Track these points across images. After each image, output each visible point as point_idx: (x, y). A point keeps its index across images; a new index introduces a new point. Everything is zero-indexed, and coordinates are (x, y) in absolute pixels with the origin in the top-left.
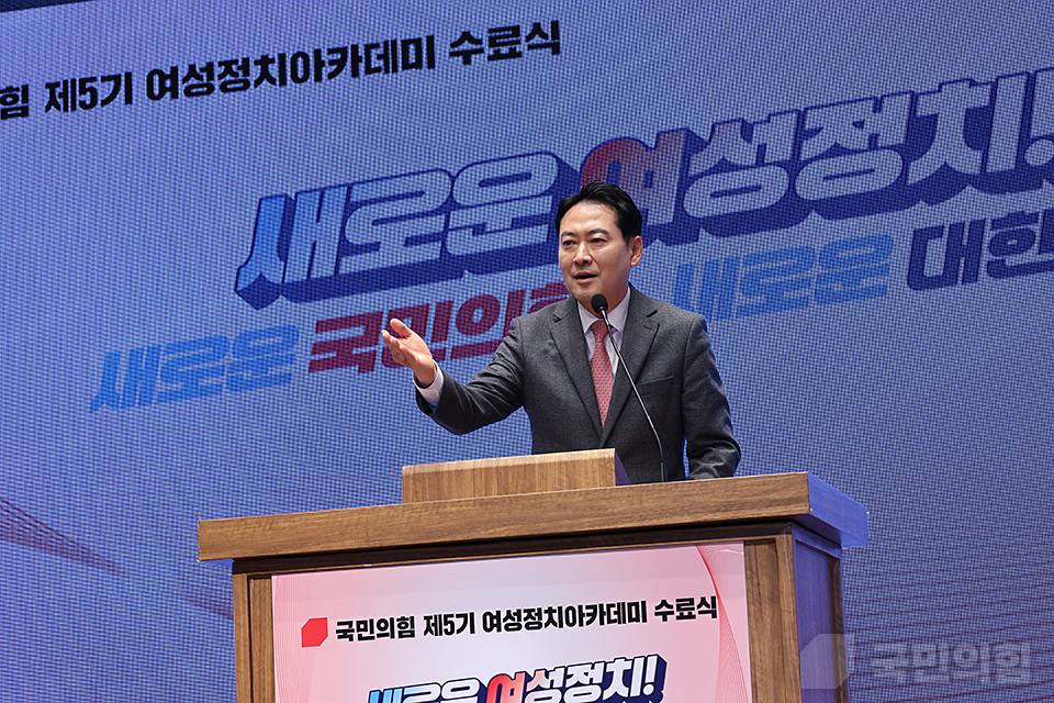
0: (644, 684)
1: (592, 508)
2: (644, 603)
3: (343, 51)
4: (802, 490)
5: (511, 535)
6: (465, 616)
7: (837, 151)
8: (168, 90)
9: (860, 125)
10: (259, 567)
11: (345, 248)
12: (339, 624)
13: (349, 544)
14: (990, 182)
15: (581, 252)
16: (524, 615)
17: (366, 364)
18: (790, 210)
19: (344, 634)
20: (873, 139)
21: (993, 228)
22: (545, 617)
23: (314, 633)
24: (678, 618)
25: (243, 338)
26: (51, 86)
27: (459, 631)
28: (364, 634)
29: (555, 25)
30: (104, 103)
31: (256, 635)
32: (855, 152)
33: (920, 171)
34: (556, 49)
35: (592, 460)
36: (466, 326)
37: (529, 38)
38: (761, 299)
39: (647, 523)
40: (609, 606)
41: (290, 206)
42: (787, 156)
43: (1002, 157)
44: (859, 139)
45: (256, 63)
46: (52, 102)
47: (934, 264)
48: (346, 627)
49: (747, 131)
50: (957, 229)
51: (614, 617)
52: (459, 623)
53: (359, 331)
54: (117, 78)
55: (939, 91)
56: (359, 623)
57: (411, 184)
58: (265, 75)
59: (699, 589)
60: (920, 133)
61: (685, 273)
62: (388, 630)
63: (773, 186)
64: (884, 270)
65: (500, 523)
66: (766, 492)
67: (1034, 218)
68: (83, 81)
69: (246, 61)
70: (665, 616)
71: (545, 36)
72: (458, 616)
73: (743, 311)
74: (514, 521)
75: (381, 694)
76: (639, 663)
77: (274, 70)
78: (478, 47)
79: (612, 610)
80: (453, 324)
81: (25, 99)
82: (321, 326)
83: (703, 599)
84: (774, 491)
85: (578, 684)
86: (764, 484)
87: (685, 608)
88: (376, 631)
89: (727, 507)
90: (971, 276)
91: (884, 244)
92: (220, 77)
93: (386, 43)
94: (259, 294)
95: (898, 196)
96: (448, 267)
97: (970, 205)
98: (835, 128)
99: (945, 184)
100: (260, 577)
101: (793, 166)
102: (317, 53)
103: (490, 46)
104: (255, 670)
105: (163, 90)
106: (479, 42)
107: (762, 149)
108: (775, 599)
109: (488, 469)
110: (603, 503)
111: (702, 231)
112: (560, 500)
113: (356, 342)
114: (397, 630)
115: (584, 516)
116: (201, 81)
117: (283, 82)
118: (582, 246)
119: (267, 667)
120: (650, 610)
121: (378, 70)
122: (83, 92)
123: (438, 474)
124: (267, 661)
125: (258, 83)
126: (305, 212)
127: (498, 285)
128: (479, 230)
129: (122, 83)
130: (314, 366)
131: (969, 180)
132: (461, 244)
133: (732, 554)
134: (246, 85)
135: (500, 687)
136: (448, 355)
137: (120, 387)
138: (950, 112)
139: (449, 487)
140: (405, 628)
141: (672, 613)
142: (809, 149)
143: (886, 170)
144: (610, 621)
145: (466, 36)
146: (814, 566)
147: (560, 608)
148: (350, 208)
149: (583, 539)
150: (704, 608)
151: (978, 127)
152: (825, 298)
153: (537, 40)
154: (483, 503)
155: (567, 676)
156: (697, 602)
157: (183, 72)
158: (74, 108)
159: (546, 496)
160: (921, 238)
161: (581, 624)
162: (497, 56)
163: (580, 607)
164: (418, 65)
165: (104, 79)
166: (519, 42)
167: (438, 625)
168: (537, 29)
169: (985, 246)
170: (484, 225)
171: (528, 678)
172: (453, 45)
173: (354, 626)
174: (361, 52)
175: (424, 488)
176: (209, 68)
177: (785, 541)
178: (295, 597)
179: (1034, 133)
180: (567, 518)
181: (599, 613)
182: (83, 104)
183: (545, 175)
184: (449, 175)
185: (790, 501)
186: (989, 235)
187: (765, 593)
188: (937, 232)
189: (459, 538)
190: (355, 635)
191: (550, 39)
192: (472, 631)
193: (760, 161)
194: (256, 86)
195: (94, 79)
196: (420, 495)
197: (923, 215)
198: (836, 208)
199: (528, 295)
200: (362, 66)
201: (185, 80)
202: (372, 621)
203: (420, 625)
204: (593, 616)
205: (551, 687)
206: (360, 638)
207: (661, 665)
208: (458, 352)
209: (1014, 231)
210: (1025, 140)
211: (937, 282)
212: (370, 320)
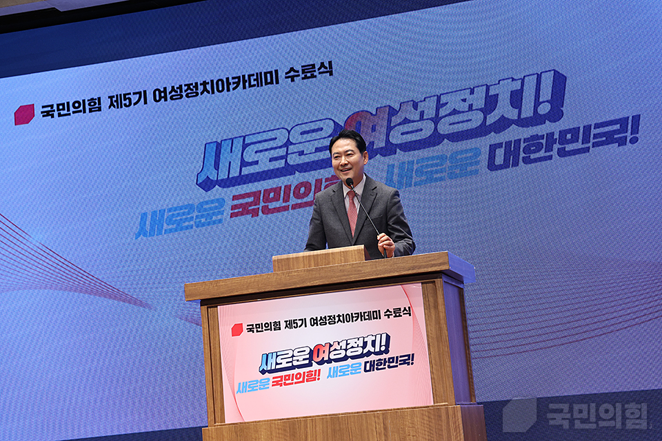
0: (381, 346)
1: (355, 271)
2: (379, 311)
3: (239, 78)
4: (445, 259)
5: (321, 284)
6: (302, 320)
7: (455, 112)
8: (163, 97)
9: (464, 100)
10: (211, 303)
11: (244, 164)
12: (248, 326)
13: (251, 291)
14: (522, 122)
15: (343, 160)
16: (328, 318)
17: (255, 214)
18: (435, 139)
19: (250, 330)
20: (471, 107)
21: (524, 143)
22: (337, 319)
23: (237, 330)
24: (394, 317)
25: (201, 204)
26: (111, 98)
27: (300, 326)
28: (259, 330)
29: (330, 63)
30: (135, 104)
31: (212, 332)
32: (463, 112)
33: (491, 119)
34: (331, 74)
35: (354, 250)
36: (297, 196)
37: (319, 69)
38: (424, 178)
39: (379, 276)
40: (364, 313)
41: (219, 146)
42: (434, 116)
43: (527, 111)
44: (465, 106)
45: (201, 84)
46: (112, 104)
47: (499, 160)
48: (251, 327)
49: (415, 106)
50: (508, 144)
51: (367, 317)
52: (299, 323)
53: (251, 200)
54: (139, 93)
55: (499, 83)
56: (256, 325)
57: (270, 135)
58: (205, 90)
59: (403, 304)
60: (491, 102)
61: (390, 168)
62: (269, 328)
63: (427, 129)
64: (477, 163)
65: (316, 279)
66: (430, 261)
67: (542, 137)
68: (125, 95)
69: (196, 84)
70: (388, 316)
71: (326, 68)
72: (299, 320)
73: (416, 183)
74: (322, 278)
75: (267, 355)
76: (378, 337)
77: (209, 87)
78: (297, 74)
79: (366, 314)
80: (292, 195)
81: (100, 103)
82: (235, 198)
83: (405, 308)
84: (433, 260)
85: (352, 347)
86: (429, 257)
87: (397, 313)
88: (264, 328)
89: (413, 268)
90: (516, 164)
91: (477, 152)
92: (186, 91)
93: (257, 74)
94: (207, 185)
95: (482, 130)
96: (288, 170)
97: (514, 133)
98: (453, 102)
99: (503, 124)
100: (213, 307)
101: (436, 120)
102: (227, 79)
103: (303, 73)
104: (212, 347)
105: (161, 98)
106: (298, 72)
107: (422, 113)
108: (436, 307)
109: (309, 256)
110: (360, 268)
111: (398, 150)
112: (341, 268)
113: (250, 204)
114: (273, 327)
115: (352, 275)
116: (177, 93)
117: (213, 93)
118: (343, 158)
119: (217, 346)
120: (382, 314)
121: (254, 85)
122: (125, 100)
123: (287, 259)
124: (217, 343)
125: (202, 93)
126: (225, 149)
127: (311, 176)
128: (301, 153)
129: (142, 95)
130: (232, 215)
131: (513, 121)
132: (294, 160)
133: (416, 288)
134: (197, 94)
135: (319, 349)
136: (290, 207)
137: (148, 227)
138: (504, 92)
139: (293, 264)
140: (277, 326)
141: (392, 315)
142: (442, 112)
143: (476, 119)
144: (365, 319)
145: (292, 69)
146: (452, 292)
147: (343, 315)
148: (245, 146)
149: (352, 284)
150: (405, 312)
151: (516, 99)
152: (452, 176)
153: (323, 70)
154: (308, 271)
155: (347, 344)
156: (402, 309)
157: (169, 89)
158: (121, 107)
159: (335, 267)
160: (493, 148)
161: (352, 321)
162: (306, 78)
163: (352, 314)
164: (271, 83)
165: (134, 94)
166: (315, 71)
167: (290, 324)
168: (322, 64)
169: (521, 150)
170: (303, 151)
171: (331, 346)
172: (286, 73)
173: (254, 326)
174: (247, 78)
175: (282, 265)
176: (180, 87)
177: (438, 281)
178: (228, 315)
179: (541, 100)
180: (344, 276)
181: (360, 316)
182: (125, 105)
183: (329, 128)
184: (287, 130)
185: (440, 264)
186: (523, 145)
187: (432, 304)
188: (500, 145)
189: (298, 286)
190: (255, 330)
191: (328, 69)
192: (306, 326)
193: (422, 118)
194: (201, 94)
195: (130, 94)
196: (281, 268)
197: (493, 138)
198: (455, 137)
199: (324, 180)
200: (247, 84)
201: (170, 93)
202: (262, 324)
203: (283, 325)
204: (358, 317)
205: (341, 349)
206: (257, 331)
207: (388, 337)
208: (294, 207)
209: (534, 143)
210: (537, 103)
211: (501, 167)
212: (256, 195)
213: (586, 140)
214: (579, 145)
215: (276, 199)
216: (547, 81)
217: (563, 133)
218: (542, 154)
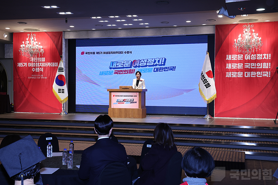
0: (133, 100)
2: (133, 96)
3: (117, 52)
6: (123, 96)
7: (149, 62)
9: (151, 60)
11: (117, 66)
12: (115, 95)
13: (116, 91)
14: (159, 65)
17: (118, 74)
18: (146, 66)
22: (127, 96)
23: (114, 96)
24: (135, 97)
25: (110, 71)
26: (97, 52)
31: (110, 96)
32: (151, 62)
36: (125, 72)
41: (113, 62)
43: (160, 63)
45: (111, 52)
49: (144, 60)
51: (131, 96)
57: (122, 62)
59: (136, 95)
60: (155, 61)
61: (139, 69)
63: (145, 64)
73: (143, 72)
75: (118, 100)
81: (95, 53)
82: (115, 71)
85: (129, 100)
90: (158, 71)
91: (152, 69)
94: (111, 68)
95: (153, 65)
96: (124, 68)
97: (158, 67)
98: (149, 60)
99: (156, 65)
100: (111, 92)
101: (147, 63)
102: (115, 52)
105: (104, 53)
111: (140, 67)
114: (119, 96)
116: (107, 53)
117: (113, 54)
119: (111, 98)
121: (119, 53)
126: (114, 63)
127: (127, 69)
128: (126, 65)
129: (102, 52)
130: (114, 74)
131: (158, 65)
132: (124, 66)
133: (138, 93)
135: (124, 100)
137: (101, 74)
138: (157, 60)
142: (148, 62)
148: (117, 63)
151: (159, 61)
152: (148, 72)
160: (155, 68)
161: (129, 97)
162: (127, 53)
164: (122, 53)
167: (121, 96)
168: (130, 52)
169: (159, 69)
172: (124, 52)
182: (99, 54)
183: (130, 62)
184: (124, 61)
185: (141, 91)
187: (140, 96)
193: (144, 62)
194: (111, 54)
195: (100, 52)
197: (155, 67)
198: (149, 66)
199: (129, 70)
202: (117, 95)
205: (127, 100)
208: (124, 73)
209: (161, 68)
210: (162, 62)
211: (155, 71)
212: (118, 71)
213: (168, 69)
214: (167, 70)
215: (121, 72)
216: (164, 59)
217: (165, 68)
218: (161, 70)
